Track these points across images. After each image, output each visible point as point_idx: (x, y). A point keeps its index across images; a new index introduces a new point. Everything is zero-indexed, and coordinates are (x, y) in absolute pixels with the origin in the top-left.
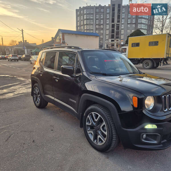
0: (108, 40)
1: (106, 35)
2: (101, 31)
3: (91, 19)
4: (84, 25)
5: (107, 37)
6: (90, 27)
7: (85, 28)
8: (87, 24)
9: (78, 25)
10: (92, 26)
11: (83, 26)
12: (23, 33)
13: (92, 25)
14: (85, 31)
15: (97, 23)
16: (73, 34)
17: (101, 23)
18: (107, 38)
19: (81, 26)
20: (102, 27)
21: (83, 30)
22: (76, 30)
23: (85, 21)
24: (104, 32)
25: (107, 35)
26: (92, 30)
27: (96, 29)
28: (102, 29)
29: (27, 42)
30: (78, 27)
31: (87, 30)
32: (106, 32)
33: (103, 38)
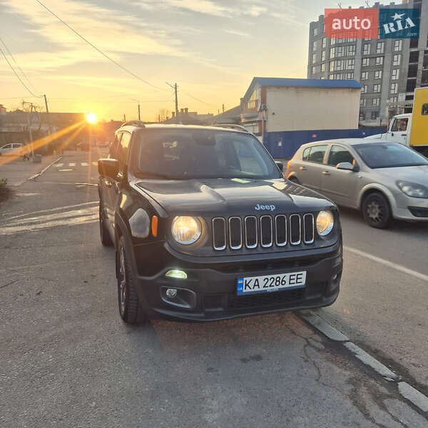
0: (396, 96)
1: (392, 82)
2: (377, 73)
3: (350, 44)
4: (329, 61)
5: (395, 88)
6: (345, 66)
7: (332, 70)
8: (336, 59)
9: (314, 62)
10: (350, 61)
11: (327, 64)
12: (176, 92)
13: (352, 58)
14: (331, 77)
15: (365, 53)
16: (288, 88)
17: (379, 51)
18: (392, 92)
19: (319, 64)
20: (381, 63)
21: (326, 74)
22: (306, 78)
23: (333, 50)
24: (387, 75)
25: (394, 82)
26: (352, 72)
27: (363, 69)
28: (381, 68)
29: (189, 111)
30: (314, 68)
31: (336, 73)
32: (391, 75)
33: (381, 92)
